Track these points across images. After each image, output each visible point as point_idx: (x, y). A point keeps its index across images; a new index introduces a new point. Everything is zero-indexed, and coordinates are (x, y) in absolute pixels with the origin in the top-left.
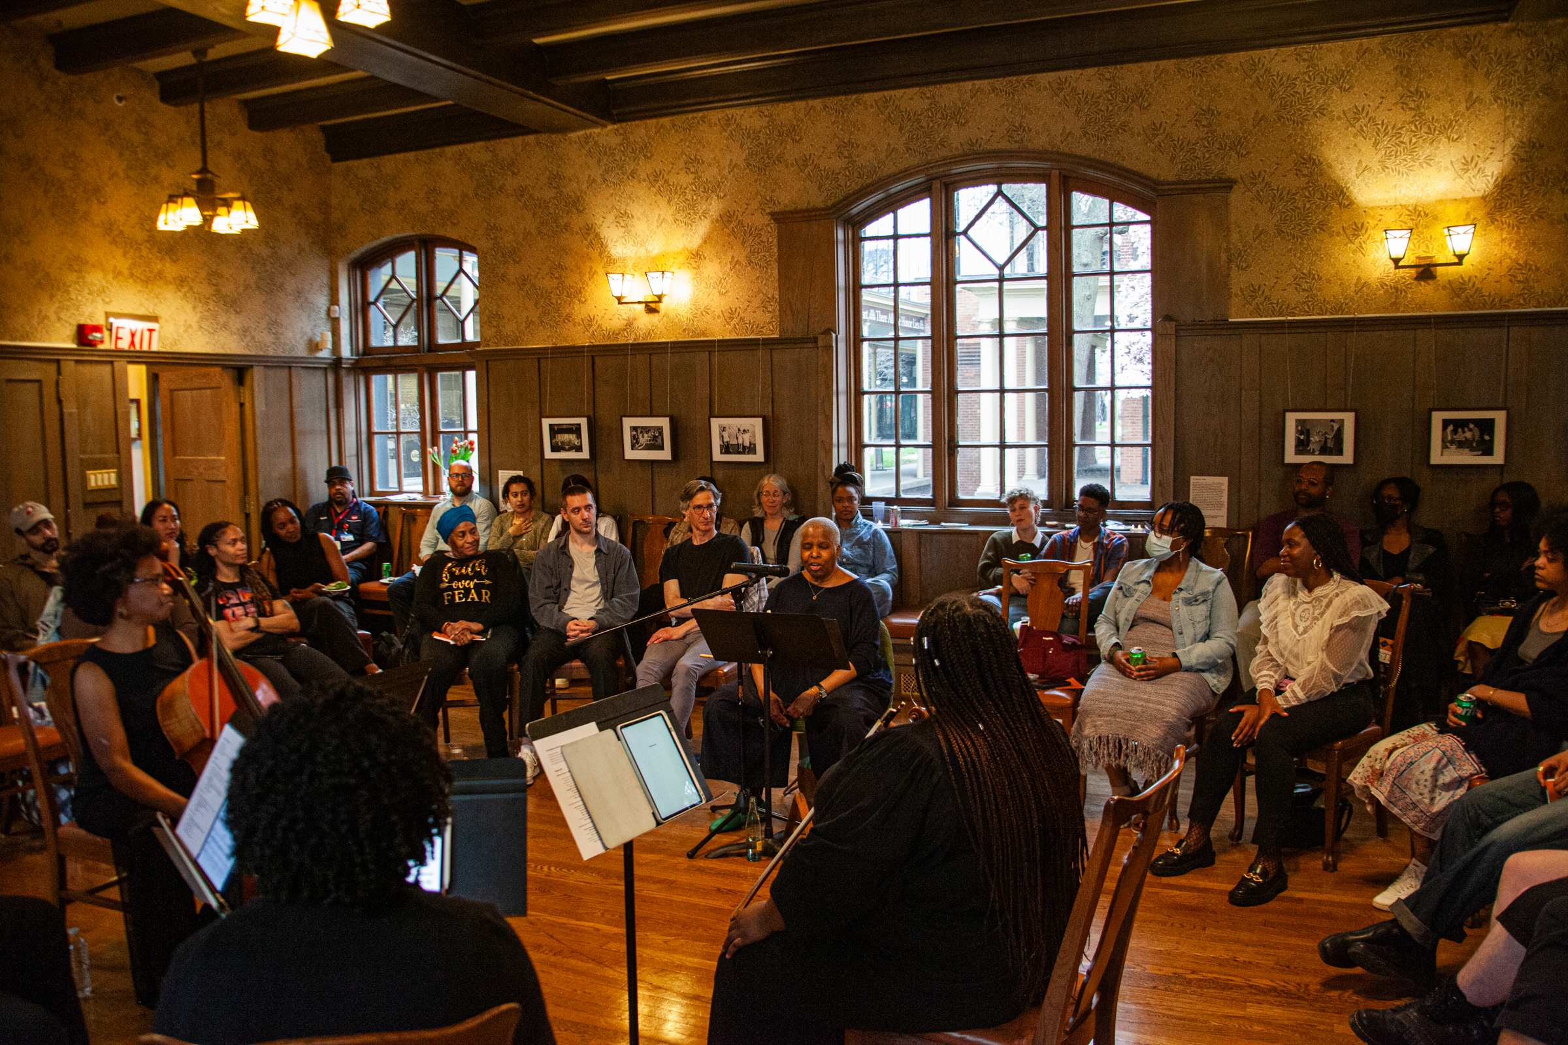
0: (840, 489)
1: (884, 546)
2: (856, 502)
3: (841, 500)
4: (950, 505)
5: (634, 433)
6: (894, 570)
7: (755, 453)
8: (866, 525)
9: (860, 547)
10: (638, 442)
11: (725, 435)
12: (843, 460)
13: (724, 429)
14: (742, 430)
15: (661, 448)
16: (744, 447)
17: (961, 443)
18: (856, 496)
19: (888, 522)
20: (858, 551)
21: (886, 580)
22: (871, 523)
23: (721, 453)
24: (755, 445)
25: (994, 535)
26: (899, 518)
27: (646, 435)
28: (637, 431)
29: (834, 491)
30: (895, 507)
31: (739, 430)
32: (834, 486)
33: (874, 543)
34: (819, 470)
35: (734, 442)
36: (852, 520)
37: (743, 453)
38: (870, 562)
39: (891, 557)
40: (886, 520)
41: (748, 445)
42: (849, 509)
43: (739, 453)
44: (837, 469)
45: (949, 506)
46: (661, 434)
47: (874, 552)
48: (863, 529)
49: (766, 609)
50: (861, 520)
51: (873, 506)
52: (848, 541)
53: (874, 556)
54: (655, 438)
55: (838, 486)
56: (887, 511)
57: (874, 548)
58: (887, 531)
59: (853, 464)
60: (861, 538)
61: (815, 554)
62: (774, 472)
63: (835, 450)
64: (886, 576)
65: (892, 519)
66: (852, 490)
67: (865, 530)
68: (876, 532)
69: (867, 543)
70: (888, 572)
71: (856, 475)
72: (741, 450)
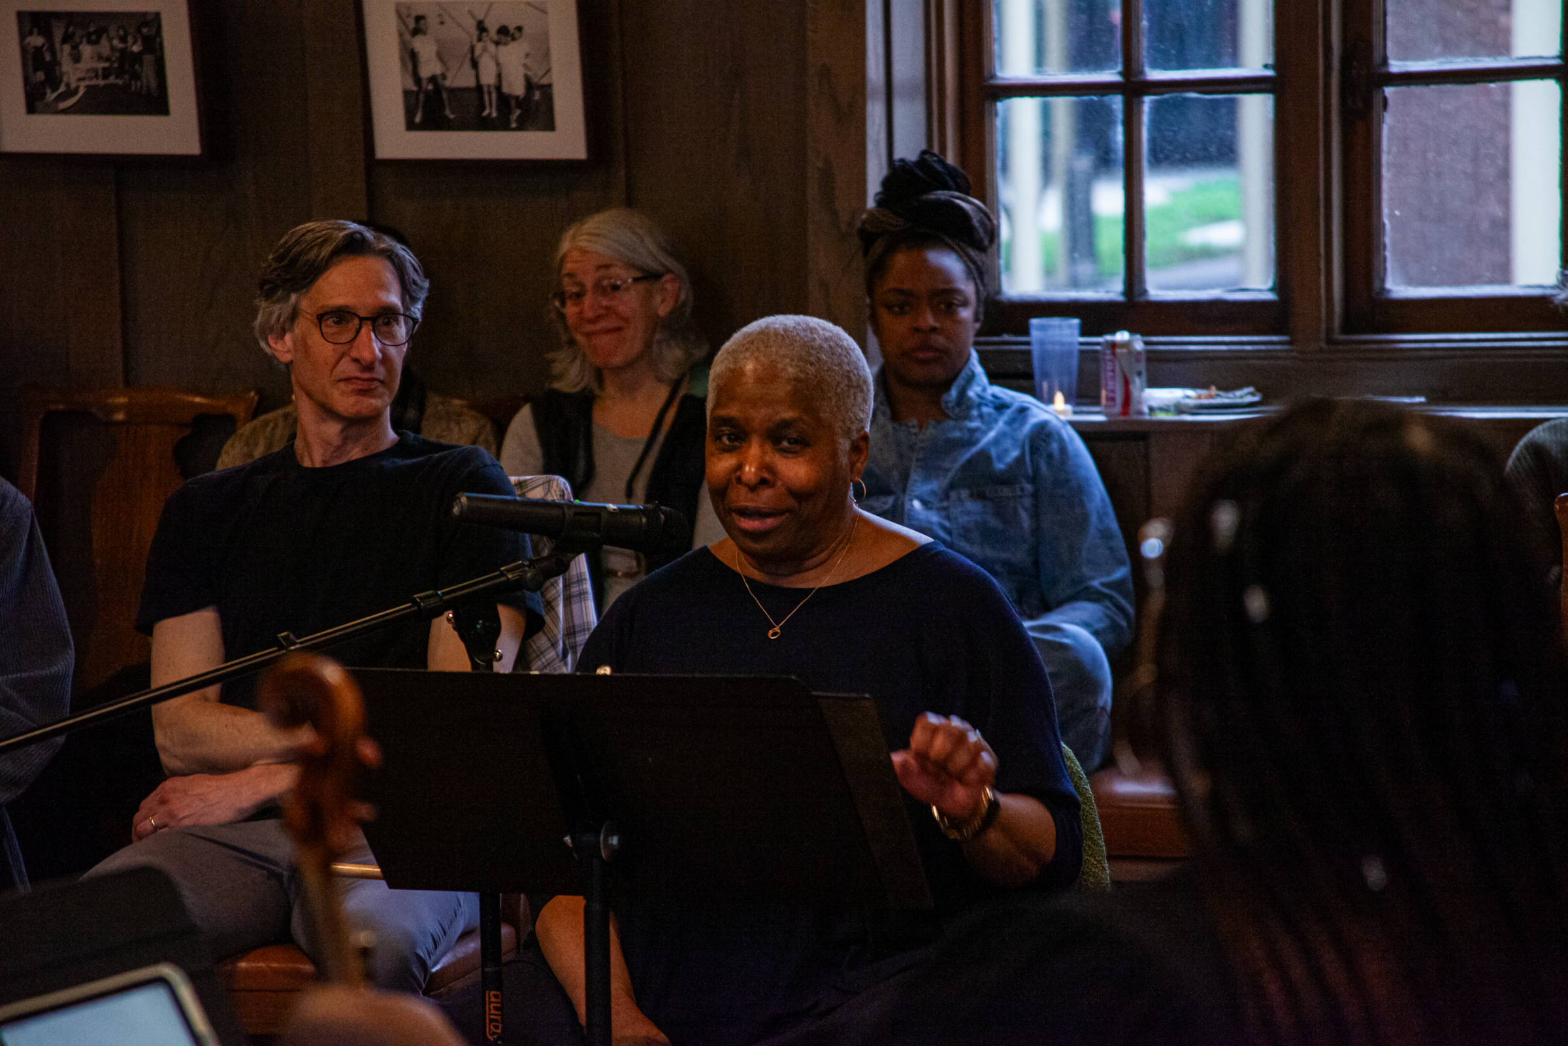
0: (900, 260)
1: (1076, 492)
2: (966, 314)
3: (906, 302)
4: (1349, 326)
5: (37, 40)
6: (1118, 586)
7: (550, 126)
8: (1001, 407)
9: (980, 496)
10: (53, 80)
11: (425, 48)
12: (908, 148)
13: (418, 26)
14: (493, 27)
15: (157, 104)
16: (504, 101)
17: (1396, 66)
18: (968, 288)
19: (1096, 401)
20: (970, 510)
21: (1086, 625)
22: (1026, 399)
23: (411, 126)
24: (547, 90)
25: (1536, 434)
26: (1137, 382)
27: (87, 50)
28: (47, 34)
29: (876, 270)
30: (1122, 336)
31: (481, 28)
32: (878, 248)
33: (1034, 479)
34: (813, 190)
35: (462, 78)
36: (946, 385)
37: (501, 124)
38: (1019, 555)
39: (1106, 535)
40: (1082, 395)
41: (517, 88)
42: (940, 340)
43: (485, 125)
44: (887, 183)
45: (1347, 328)
46: (154, 44)
47: (1035, 515)
48: (989, 422)
49: (588, 661)
50: (982, 387)
51: (1035, 334)
52: (930, 470)
53: (1037, 530)
54: (126, 63)
55: (891, 249)
56: (1088, 357)
57: (1035, 495)
58: (1088, 433)
59: (951, 159)
60: (984, 455)
61: (750, 471)
62: (630, 202)
63: (875, 112)
64: (1088, 609)
65: (1111, 387)
66: (951, 263)
67: (1000, 425)
68: (1043, 433)
69: (1008, 478)
70: (1094, 596)
71: (969, 205)
72: (491, 111)
